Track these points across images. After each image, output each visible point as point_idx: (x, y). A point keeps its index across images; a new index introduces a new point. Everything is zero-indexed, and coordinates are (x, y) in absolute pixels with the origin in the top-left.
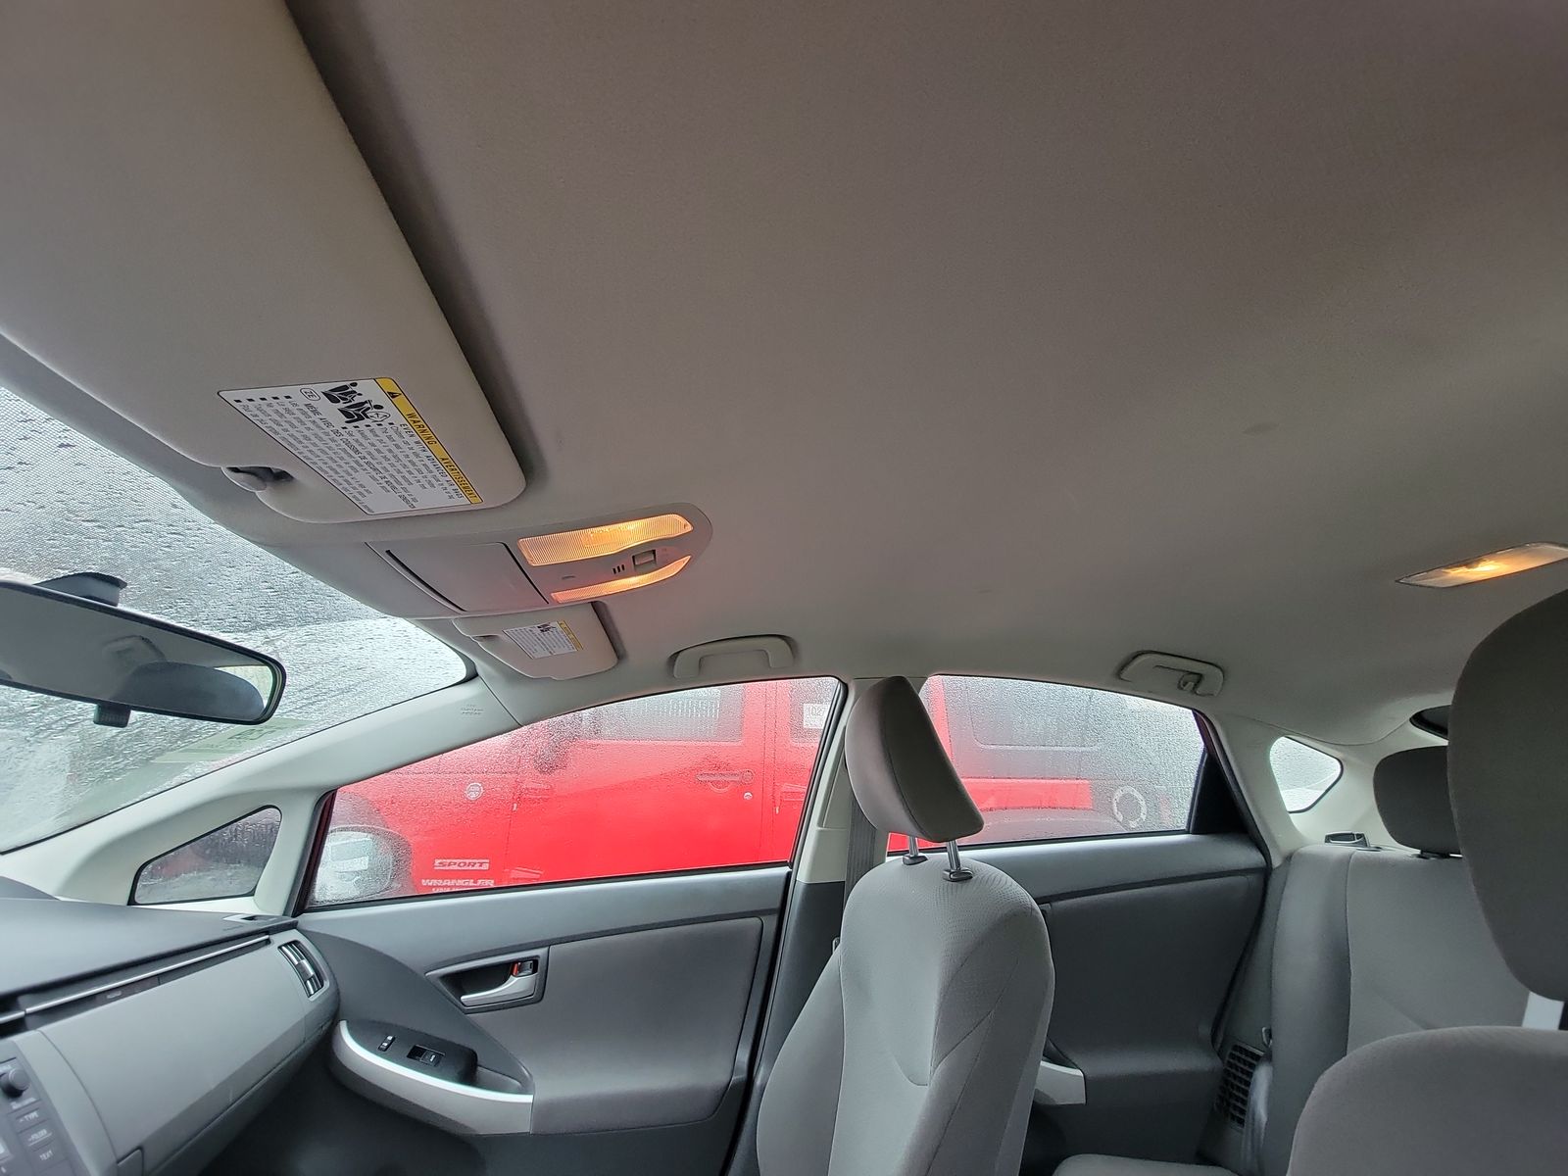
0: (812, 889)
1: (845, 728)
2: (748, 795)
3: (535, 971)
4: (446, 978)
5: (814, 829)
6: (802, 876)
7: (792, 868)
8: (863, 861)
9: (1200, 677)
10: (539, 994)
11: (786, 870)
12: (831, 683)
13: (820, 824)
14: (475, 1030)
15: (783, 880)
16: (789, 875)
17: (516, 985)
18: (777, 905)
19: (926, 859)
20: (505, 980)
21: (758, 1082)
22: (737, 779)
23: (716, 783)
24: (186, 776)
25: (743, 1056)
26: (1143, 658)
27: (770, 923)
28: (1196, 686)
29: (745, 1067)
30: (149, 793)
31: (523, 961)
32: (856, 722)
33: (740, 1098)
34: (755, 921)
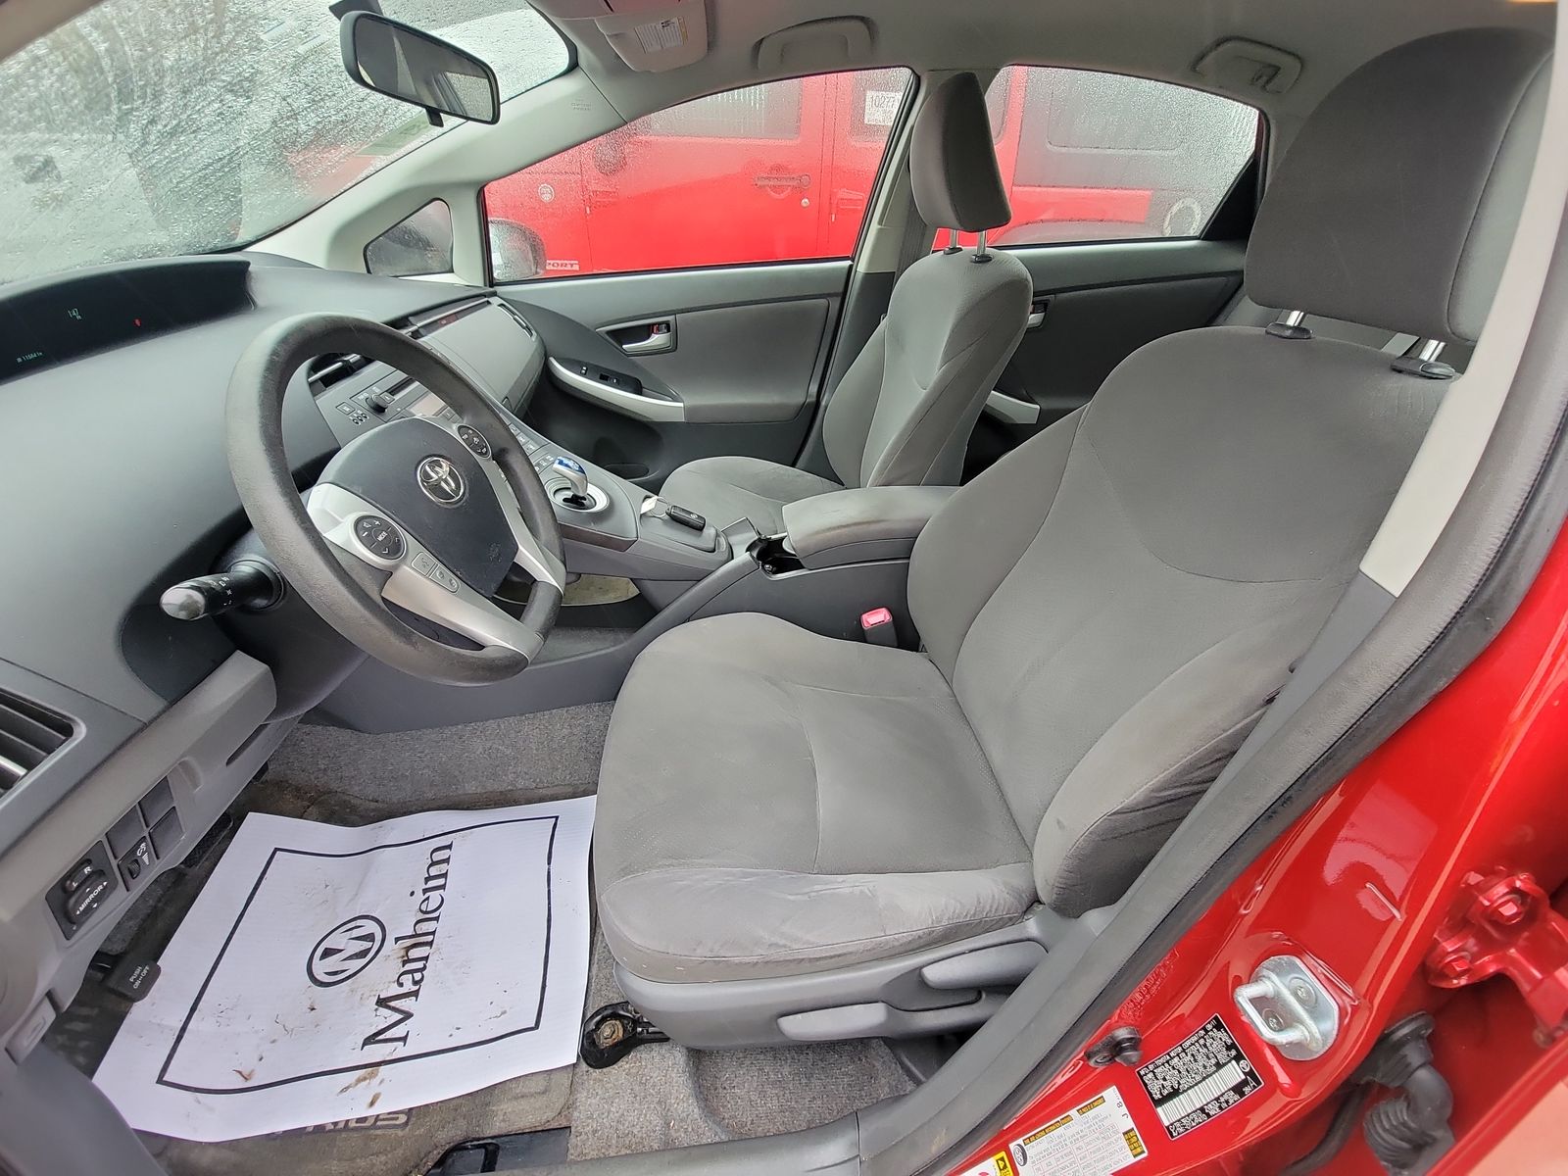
0: (868, 277)
1: (912, 128)
2: (805, 202)
3: (669, 331)
4: (610, 333)
5: (874, 227)
6: (862, 267)
7: (853, 261)
8: (911, 254)
9: (1277, 69)
10: (674, 347)
11: (849, 262)
12: (903, 75)
13: (880, 223)
14: (635, 366)
15: (846, 271)
16: (851, 267)
17: (657, 340)
18: (841, 289)
19: (961, 250)
20: (648, 337)
21: (823, 403)
22: (795, 183)
23: (774, 188)
24: (372, 169)
25: (814, 388)
26: (1229, 45)
27: (835, 304)
28: (1268, 82)
29: (815, 395)
30: (350, 185)
31: (660, 324)
32: (924, 120)
33: (811, 412)
34: (823, 301)
